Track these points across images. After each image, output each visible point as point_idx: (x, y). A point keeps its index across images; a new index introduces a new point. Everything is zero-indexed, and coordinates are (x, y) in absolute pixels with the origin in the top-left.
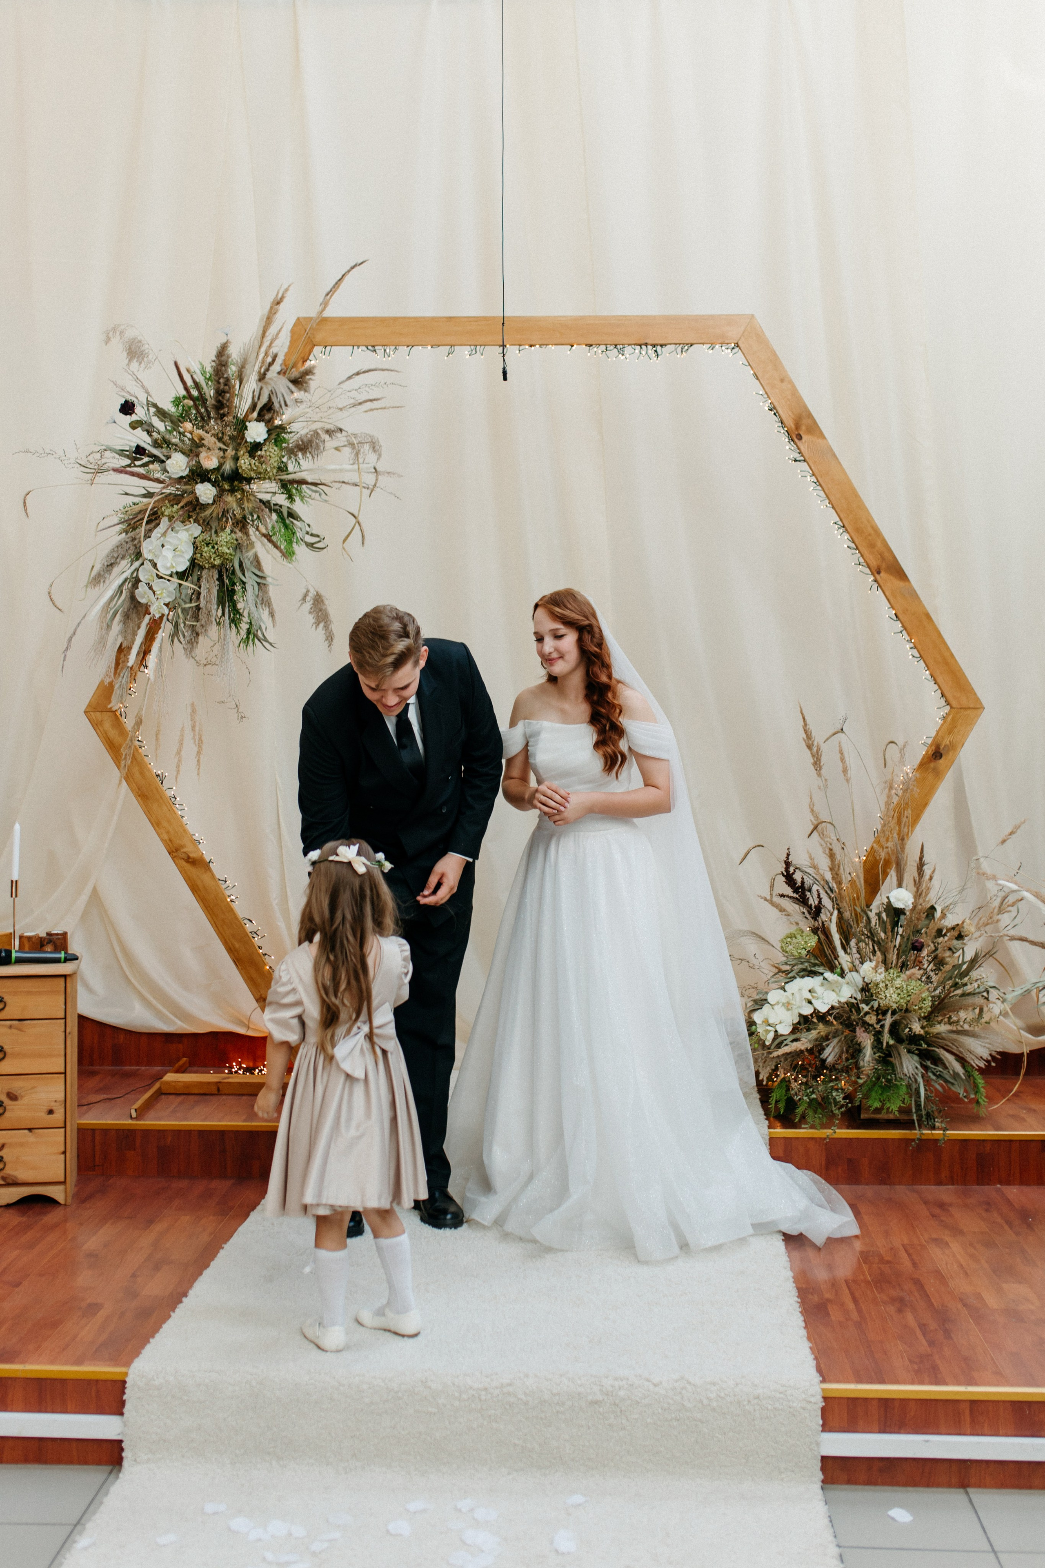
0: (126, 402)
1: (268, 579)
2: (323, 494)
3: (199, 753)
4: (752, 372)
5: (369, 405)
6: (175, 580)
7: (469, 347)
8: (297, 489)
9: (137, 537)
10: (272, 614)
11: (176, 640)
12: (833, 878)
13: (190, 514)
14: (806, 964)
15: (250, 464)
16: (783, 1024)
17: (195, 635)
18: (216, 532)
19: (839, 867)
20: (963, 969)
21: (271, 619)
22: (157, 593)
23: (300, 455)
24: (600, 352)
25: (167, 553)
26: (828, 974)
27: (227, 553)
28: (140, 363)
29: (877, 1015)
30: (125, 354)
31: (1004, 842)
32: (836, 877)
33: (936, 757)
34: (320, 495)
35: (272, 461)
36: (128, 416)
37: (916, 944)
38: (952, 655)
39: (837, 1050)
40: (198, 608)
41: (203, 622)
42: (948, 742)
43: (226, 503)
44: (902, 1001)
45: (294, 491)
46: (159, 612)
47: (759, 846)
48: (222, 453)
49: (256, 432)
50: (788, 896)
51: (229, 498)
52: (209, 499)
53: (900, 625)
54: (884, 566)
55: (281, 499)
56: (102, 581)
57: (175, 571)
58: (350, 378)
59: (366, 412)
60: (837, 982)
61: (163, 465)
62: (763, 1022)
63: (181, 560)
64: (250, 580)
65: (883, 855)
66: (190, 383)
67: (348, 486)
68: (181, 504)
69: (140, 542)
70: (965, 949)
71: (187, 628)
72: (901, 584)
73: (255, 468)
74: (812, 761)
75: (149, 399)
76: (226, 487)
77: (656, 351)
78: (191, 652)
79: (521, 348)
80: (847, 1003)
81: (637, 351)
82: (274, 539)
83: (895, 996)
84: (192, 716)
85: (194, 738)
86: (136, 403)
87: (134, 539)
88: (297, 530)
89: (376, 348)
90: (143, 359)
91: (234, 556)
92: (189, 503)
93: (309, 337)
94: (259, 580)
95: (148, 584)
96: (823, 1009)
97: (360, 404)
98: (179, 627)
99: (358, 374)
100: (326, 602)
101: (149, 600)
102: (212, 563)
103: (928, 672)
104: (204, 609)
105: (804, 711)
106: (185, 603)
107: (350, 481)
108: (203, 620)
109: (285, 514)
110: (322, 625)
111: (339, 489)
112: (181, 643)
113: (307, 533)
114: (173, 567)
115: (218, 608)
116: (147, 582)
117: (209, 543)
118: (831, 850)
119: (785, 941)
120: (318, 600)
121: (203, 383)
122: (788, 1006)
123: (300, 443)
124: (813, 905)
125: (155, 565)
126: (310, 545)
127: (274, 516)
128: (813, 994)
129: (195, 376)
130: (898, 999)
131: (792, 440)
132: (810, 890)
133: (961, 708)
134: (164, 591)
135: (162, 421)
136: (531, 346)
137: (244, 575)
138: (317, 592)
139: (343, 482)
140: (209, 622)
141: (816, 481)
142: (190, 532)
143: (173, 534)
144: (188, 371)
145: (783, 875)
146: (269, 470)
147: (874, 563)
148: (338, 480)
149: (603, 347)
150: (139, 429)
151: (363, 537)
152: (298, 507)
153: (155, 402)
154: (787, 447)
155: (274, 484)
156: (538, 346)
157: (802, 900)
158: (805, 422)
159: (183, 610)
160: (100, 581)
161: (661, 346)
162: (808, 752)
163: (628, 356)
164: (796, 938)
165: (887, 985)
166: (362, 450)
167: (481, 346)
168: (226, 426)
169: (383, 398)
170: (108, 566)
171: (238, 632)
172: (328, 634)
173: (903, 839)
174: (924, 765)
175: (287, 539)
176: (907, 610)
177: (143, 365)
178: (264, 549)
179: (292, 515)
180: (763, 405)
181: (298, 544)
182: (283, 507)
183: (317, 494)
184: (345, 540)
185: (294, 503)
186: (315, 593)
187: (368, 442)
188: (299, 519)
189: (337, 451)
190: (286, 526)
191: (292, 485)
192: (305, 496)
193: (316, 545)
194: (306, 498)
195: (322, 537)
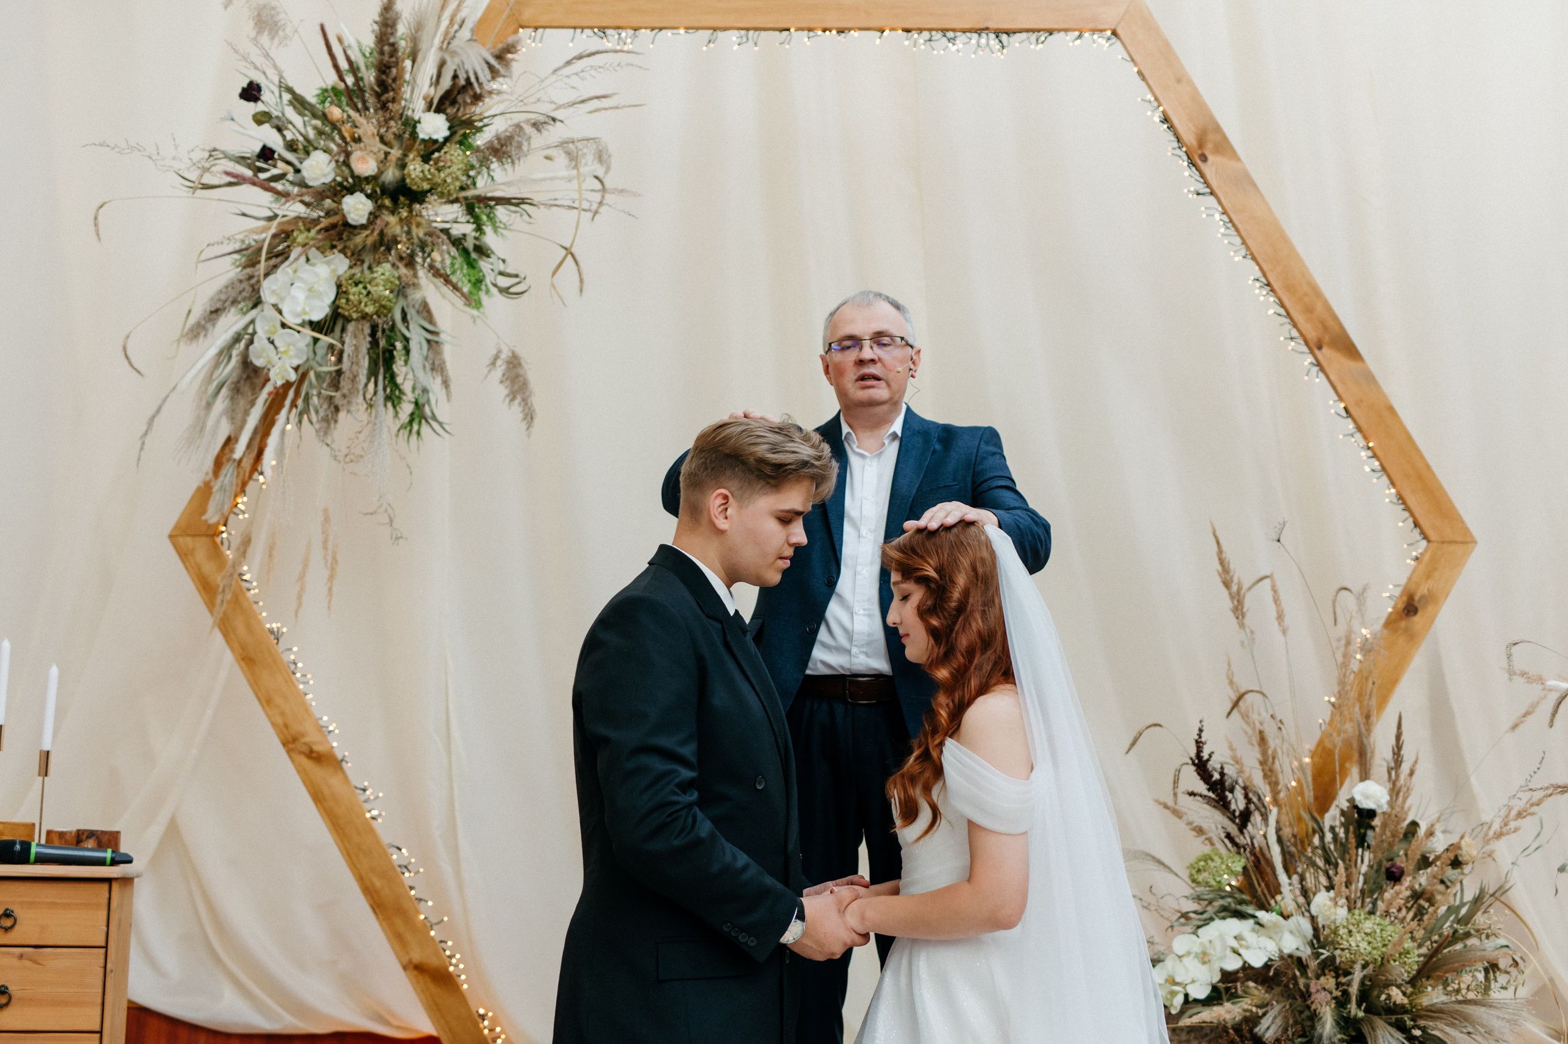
0: (251, 84)
1: (443, 337)
2: (525, 217)
3: (331, 578)
4: (1136, 69)
5: (595, 104)
6: (308, 333)
7: (736, 32)
8: (488, 216)
9: (256, 274)
10: (446, 384)
11: (305, 416)
12: (1265, 776)
13: (335, 243)
14: (1229, 900)
15: (422, 171)
16: (1197, 984)
17: (332, 409)
18: (370, 268)
19: (1274, 758)
20: (1460, 916)
21: (444, 391)
22: (281, 349)
23: (495, 165)
24: (922, 41)
25: (299, 294)
26: (1261, 915)
27: (385, 297)
28: (273, 38)
29: (1337, 977)
30: (251, 24)
31: (1515, 726)
32: (1270, 775)
33: (1409, 611)
34: (521, 215)
35: (454, 168)
36: (252, 104)
37: (1394, 870)
38: (1428, 467)
39: (1279, 1021)
40: (339, 373)
41: (345, 391)
42: (1425, 591)
43: (387, 224)
44: (1375, 952)
45: (484, 218)
46: (283, 377)
47: (1156, 725)
48: (383, 156)
49: (434, 126)
50: (1201, 796)
51: (392, 220)
52: (362, 216)
53: (1351, 426)
54: (1327, 339)
55: (464, 228)
56: (202, 335)
57: (307, 318)
58: (569, 63)
59: (591, 112)
60: (1276, 925)
61: (298, 175)
62: (1167, 981)
63: (316, 303)
64: (416, 337)
65: (1338, 741)
66: (344, 65)
67: (562, 210)
68: (322, 226)
69: (259, 281)
70: (1464, 882)
71: (322, 401)
72: (1352, 364)
73: (429, 177)
74: (1231, 605)
75: (282, 80)
76: (387, 202)
77: (1000, 41)
78: (326, 433)
79: (811, 34)
80: (1290, 956)
81: (974, 41)
82: (454, 279)
83: (1363, 945)
84: (323, 526)
85: (325, 558)
86: (263, 85)
87: (251, 277)
88: (488, 271)
89: (609, 32)
90: (277, 32)
91: (395, 303)
92: (333, 226)
93: (514, 15)
94: (429, 337)
95: (269, 339)
96: (1257, 962)
97: (583, 102)
98: (311, 402)
99: (580, 57)
100: (526, 366)
101: (269, 362)
102: (362, 311)
103: (1393, 491)
104: (348, 374)
105: (1218, 533)
106: (321, 365)
107: (563, 203)
108: (346, 387)
109: (471, 247)
110: (518, 400)
111: (549, 210)
112: (311, 423)
113: (501, 273)
114: (305, 313)
115: (369, 380)
116: (268, 336)
117: (360, 282)
118: (1261, 732)
119: (1196, 866)
120: (514, 363)
121: (360, 62)
122: (1204, 958)
123: (495, 144)
124: (1237, 814)
125: (280, 312)
126: (505, 291)
127: (454, 251)
128: (1243, 943)
129: (349, 52)
130: (1369, 949)
131: (1194, 165)
132: (1232, 791)
133: (1443, 542)
134: (291, 347)
135: (301, 114)
136: (824, 31)
137: (408, 328)
138: (513, 353)
140: (353, 391)
141: (1227, 220)
142: (333, 267)
143: (307, 267)
144: (340, 40)
145: (1194, 764)
146: (449, 180)
147: (1312, 334)
148: (547, 198)
149: (926, 35)
150: (267, 126)
151: (581, 281)
152: (490, 239)
153: (290, 85)
154: (1187, 174)
155: (456, 206)
156: (834, 32)
157: (1222, 803)
158: (1211, 137)
159: (318, 376)
160: (198, 334)
161: (1008, 33)
162: (1225, 592)
163: (961, 46)
164: (1212, 860)
165: (1350, 932)
166: (583, 161)
167: (756, 29)
168: (391, 118)
169: (614, 94)
170: (212, 312)
171: (396, 414)
172: (527, 410)
173: (1368, 717)
174: (1390, 623)
175: (473, 279)
176: (1361, 401)
177: (276, 41)
178: (438, 294)
179: (482, 250)
180: (1152, 116)
181: (488, 292)
182: (468, 238)
183: (518, 215)
184: (554, 273)
185: (484, 233)
186: (510, 354)
187: (592, 146)
188: (489, 252)
189: (548, 158)
190: (471, 264)
191: (482, 205)
192: (500, 223)
193: (512, 290)
194: (503, 225)
195: (522, 277)
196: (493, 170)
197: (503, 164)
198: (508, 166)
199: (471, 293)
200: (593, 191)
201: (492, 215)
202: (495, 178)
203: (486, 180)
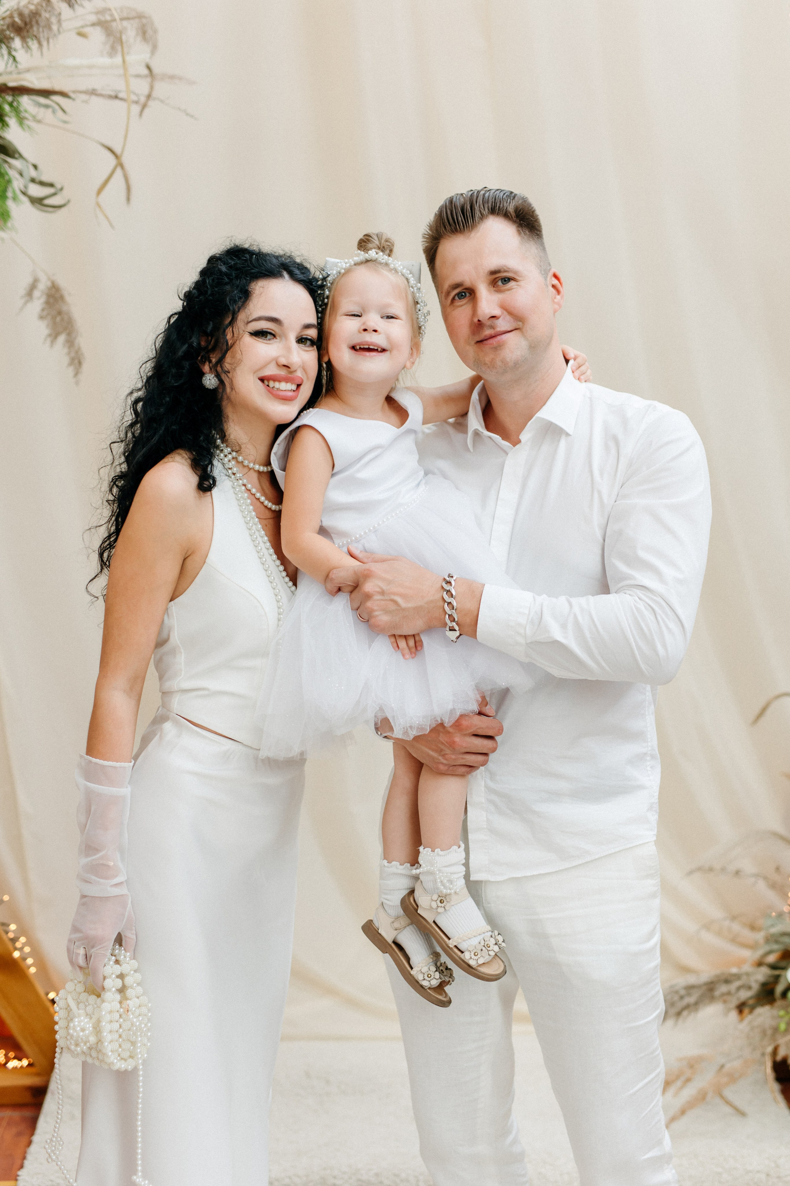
2: (60, 113)
8: (11, 105)
23: (17, 46)
34: (54, 112)
45: (7, 108)
67: (102, 99)
88: (12, 174)
100: (68, 299)
107: (104, 93)
110: (62, 338)
111: (86, 102)
113: (33, 180)
120: (55, 296)
123: (17, 19)
126: (37, 202)
138: (53, 282)
139: (93, 92)
148: (83, 88)
152: (16, 136)
166: (124, 38)
172: (73, 353)
179: (6, 150)
181: (15, 199)
183: (50, 111)
184: (99, 191)
185: (8, 125)
186: (49, 284)
187: (135, 23)
188: (17, 156)
189: (81, 34)
191: (3, 95)
192: (27, 115)
193: (47, 202)
194: (30, 118)
195: (59, 186)
196: (15, 50)
197: (27, 43)
198: (33, 45)
200: (138, 76)
201: (15, 104)
202: (18, 58)
203: (7, 63)
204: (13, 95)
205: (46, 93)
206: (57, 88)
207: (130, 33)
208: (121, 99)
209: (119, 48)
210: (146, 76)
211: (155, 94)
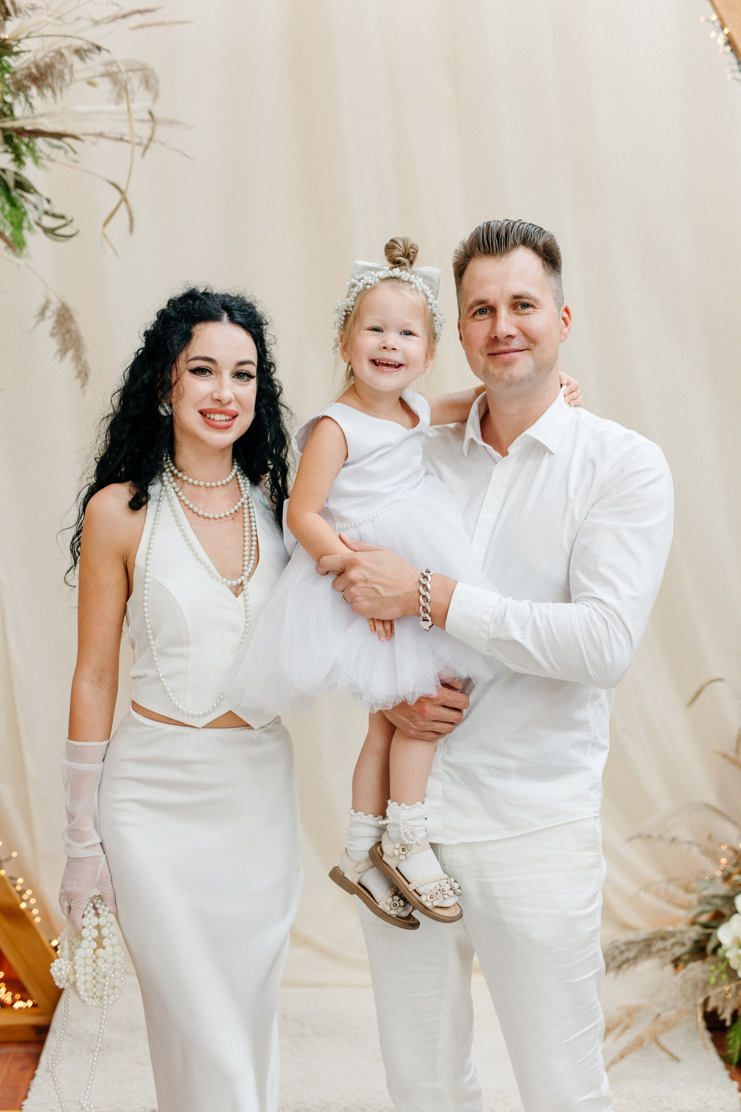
2: (71, 153)
5: (136, 19)
8: (27, 145)
23: (35, 91)
34: (66, 152)
45: (23, 148)
47: (716, 681)
55: (4, 161)
59: (135, 29)
67: (110, 141)
88: (28, 207)
97: (124, 16)
100: (77, 318)
107: (110, 135)
110: (70, 354)
111: (94, 144)
113: (46, 213)
120: (65, 316)
123: (34, 70)
126: (50, 232)
138: (63, 304)
139: (101, 135)
148: (92, 131)
151: (131, 220)
152: (31, 173)
166: (129, 87)
169: (160, 8)
172: (80, 367)
175: (16, 220)
179: (21, 185)
180: (716, 38)
181: (30, 229)
182: (7, 172)
183: (63, 151)
184: (106, 223)
185: (24, 163)
186: (60, 305)
187: (139, 74)
188: (32, 191)
189: (91, 84)
190: (13, 203)
191: (20, 137)
192: (41, 155)
193: (59, 232)
194: (44, 157)
195: (69, 218)
196: (32, 97)
197: (42, 91)
198: (48, 92)
199: (12, 235)
200: (141, 121)
201: (31, 145)
202: (34, 104)
203: (24, 109)
204: (29, 137)
205: (58, 136)
206: (69, 130)
207: (135, 83)
208: (127, 141)
209: (124, 96)
210: (148, 121)
211: (156, 137)
